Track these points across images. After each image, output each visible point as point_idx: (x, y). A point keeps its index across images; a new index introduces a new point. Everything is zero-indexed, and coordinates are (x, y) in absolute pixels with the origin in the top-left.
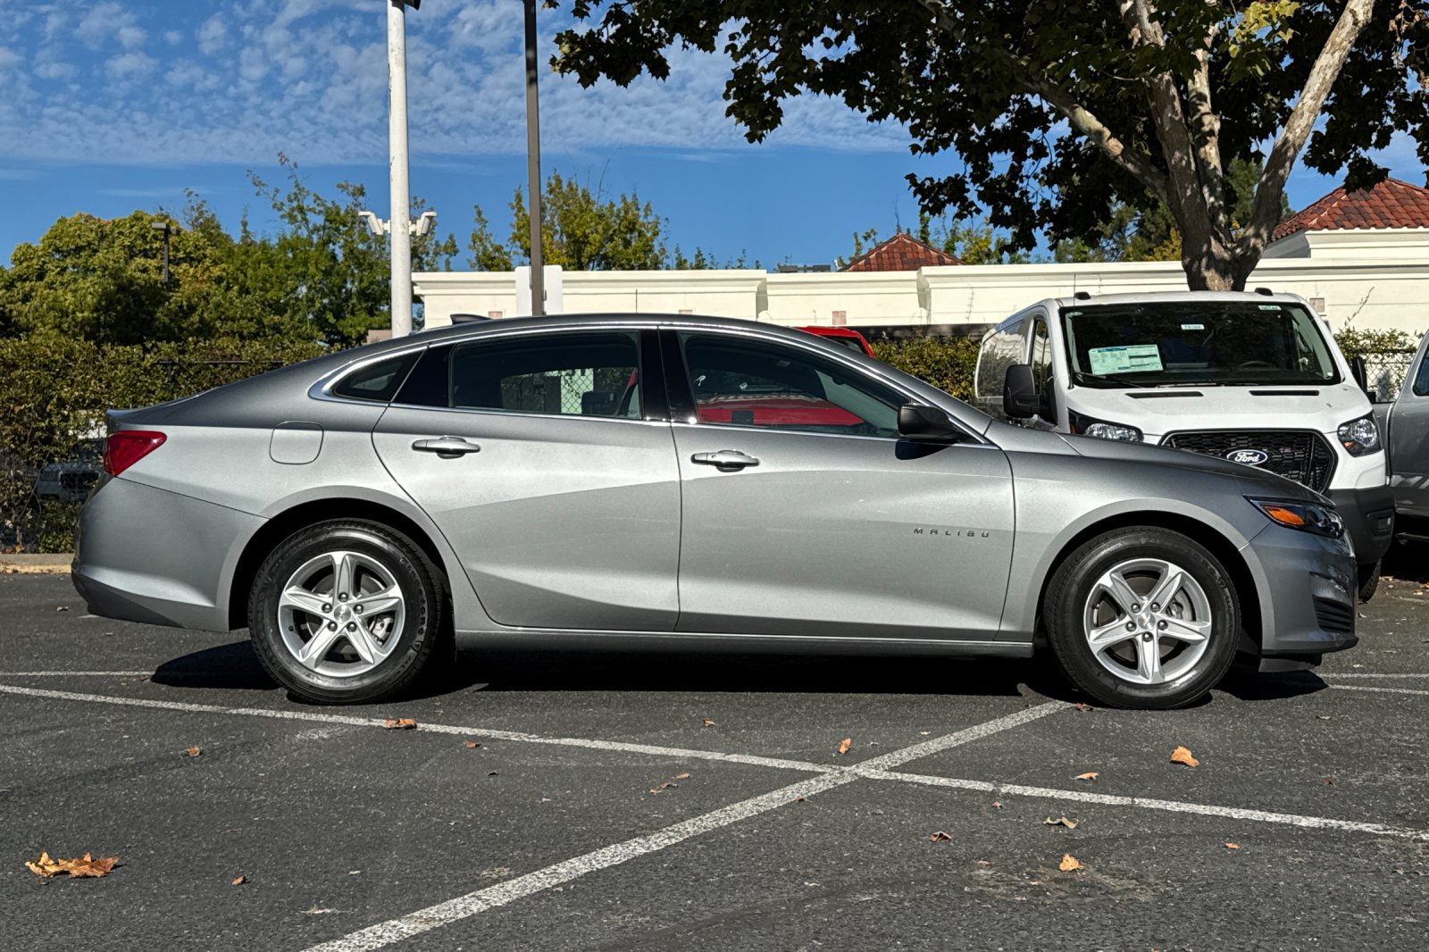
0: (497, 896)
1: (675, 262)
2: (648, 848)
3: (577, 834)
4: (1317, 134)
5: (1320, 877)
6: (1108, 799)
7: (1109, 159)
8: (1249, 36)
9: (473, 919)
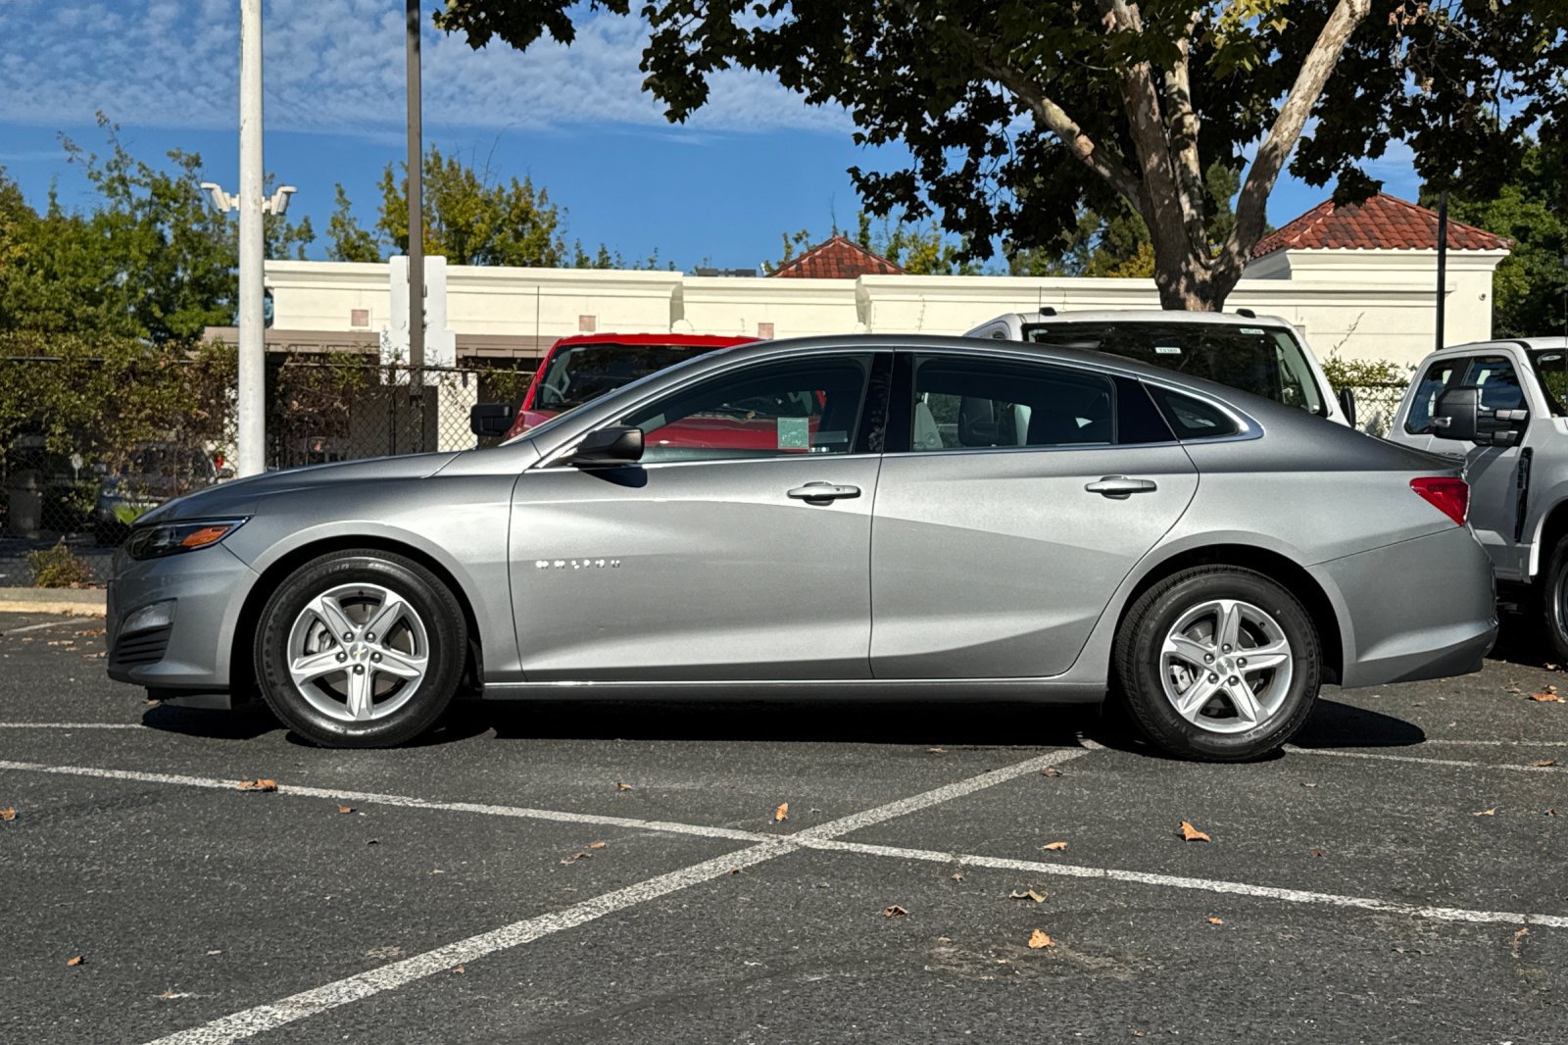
0: (387, 978)
1: (575, 260)
2: (562, 925)
3: (477, 909)
4: (1305, 140)
5: (1313, 955)
6: (1078, 871)
7: (1077, 159)
8: (1237, 25)
9: (359, 1004)
